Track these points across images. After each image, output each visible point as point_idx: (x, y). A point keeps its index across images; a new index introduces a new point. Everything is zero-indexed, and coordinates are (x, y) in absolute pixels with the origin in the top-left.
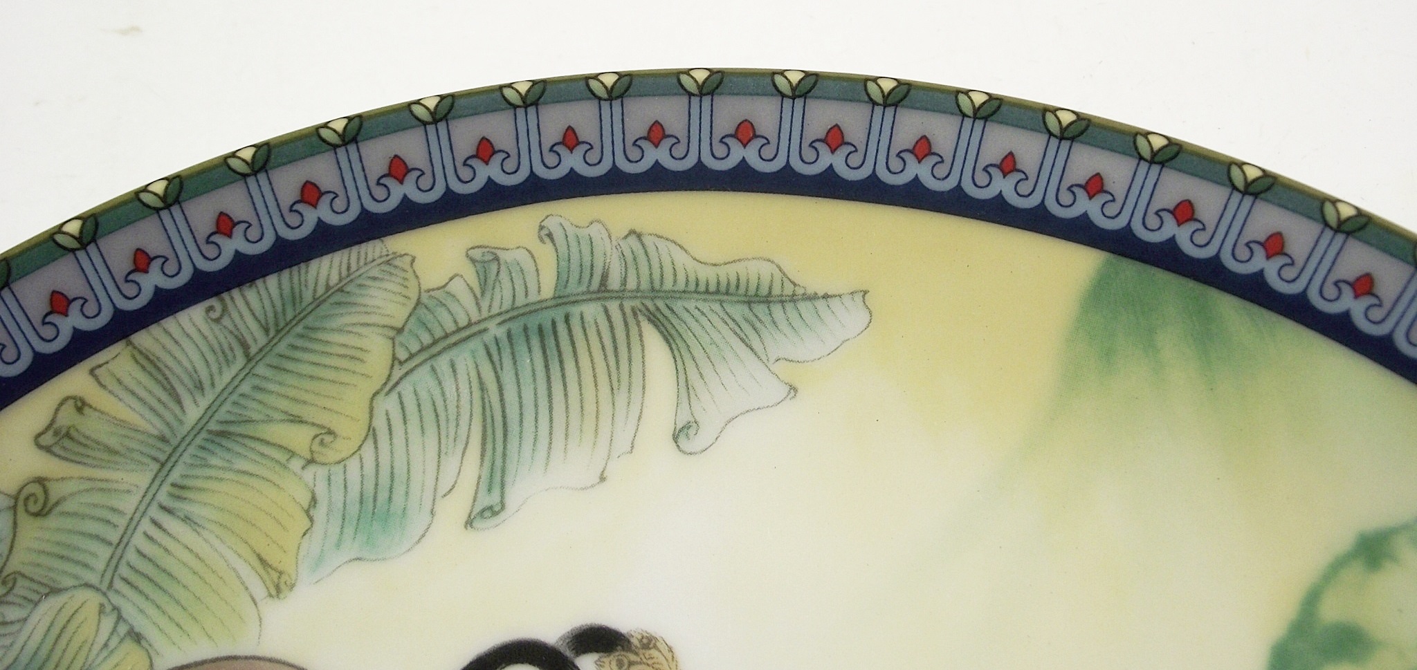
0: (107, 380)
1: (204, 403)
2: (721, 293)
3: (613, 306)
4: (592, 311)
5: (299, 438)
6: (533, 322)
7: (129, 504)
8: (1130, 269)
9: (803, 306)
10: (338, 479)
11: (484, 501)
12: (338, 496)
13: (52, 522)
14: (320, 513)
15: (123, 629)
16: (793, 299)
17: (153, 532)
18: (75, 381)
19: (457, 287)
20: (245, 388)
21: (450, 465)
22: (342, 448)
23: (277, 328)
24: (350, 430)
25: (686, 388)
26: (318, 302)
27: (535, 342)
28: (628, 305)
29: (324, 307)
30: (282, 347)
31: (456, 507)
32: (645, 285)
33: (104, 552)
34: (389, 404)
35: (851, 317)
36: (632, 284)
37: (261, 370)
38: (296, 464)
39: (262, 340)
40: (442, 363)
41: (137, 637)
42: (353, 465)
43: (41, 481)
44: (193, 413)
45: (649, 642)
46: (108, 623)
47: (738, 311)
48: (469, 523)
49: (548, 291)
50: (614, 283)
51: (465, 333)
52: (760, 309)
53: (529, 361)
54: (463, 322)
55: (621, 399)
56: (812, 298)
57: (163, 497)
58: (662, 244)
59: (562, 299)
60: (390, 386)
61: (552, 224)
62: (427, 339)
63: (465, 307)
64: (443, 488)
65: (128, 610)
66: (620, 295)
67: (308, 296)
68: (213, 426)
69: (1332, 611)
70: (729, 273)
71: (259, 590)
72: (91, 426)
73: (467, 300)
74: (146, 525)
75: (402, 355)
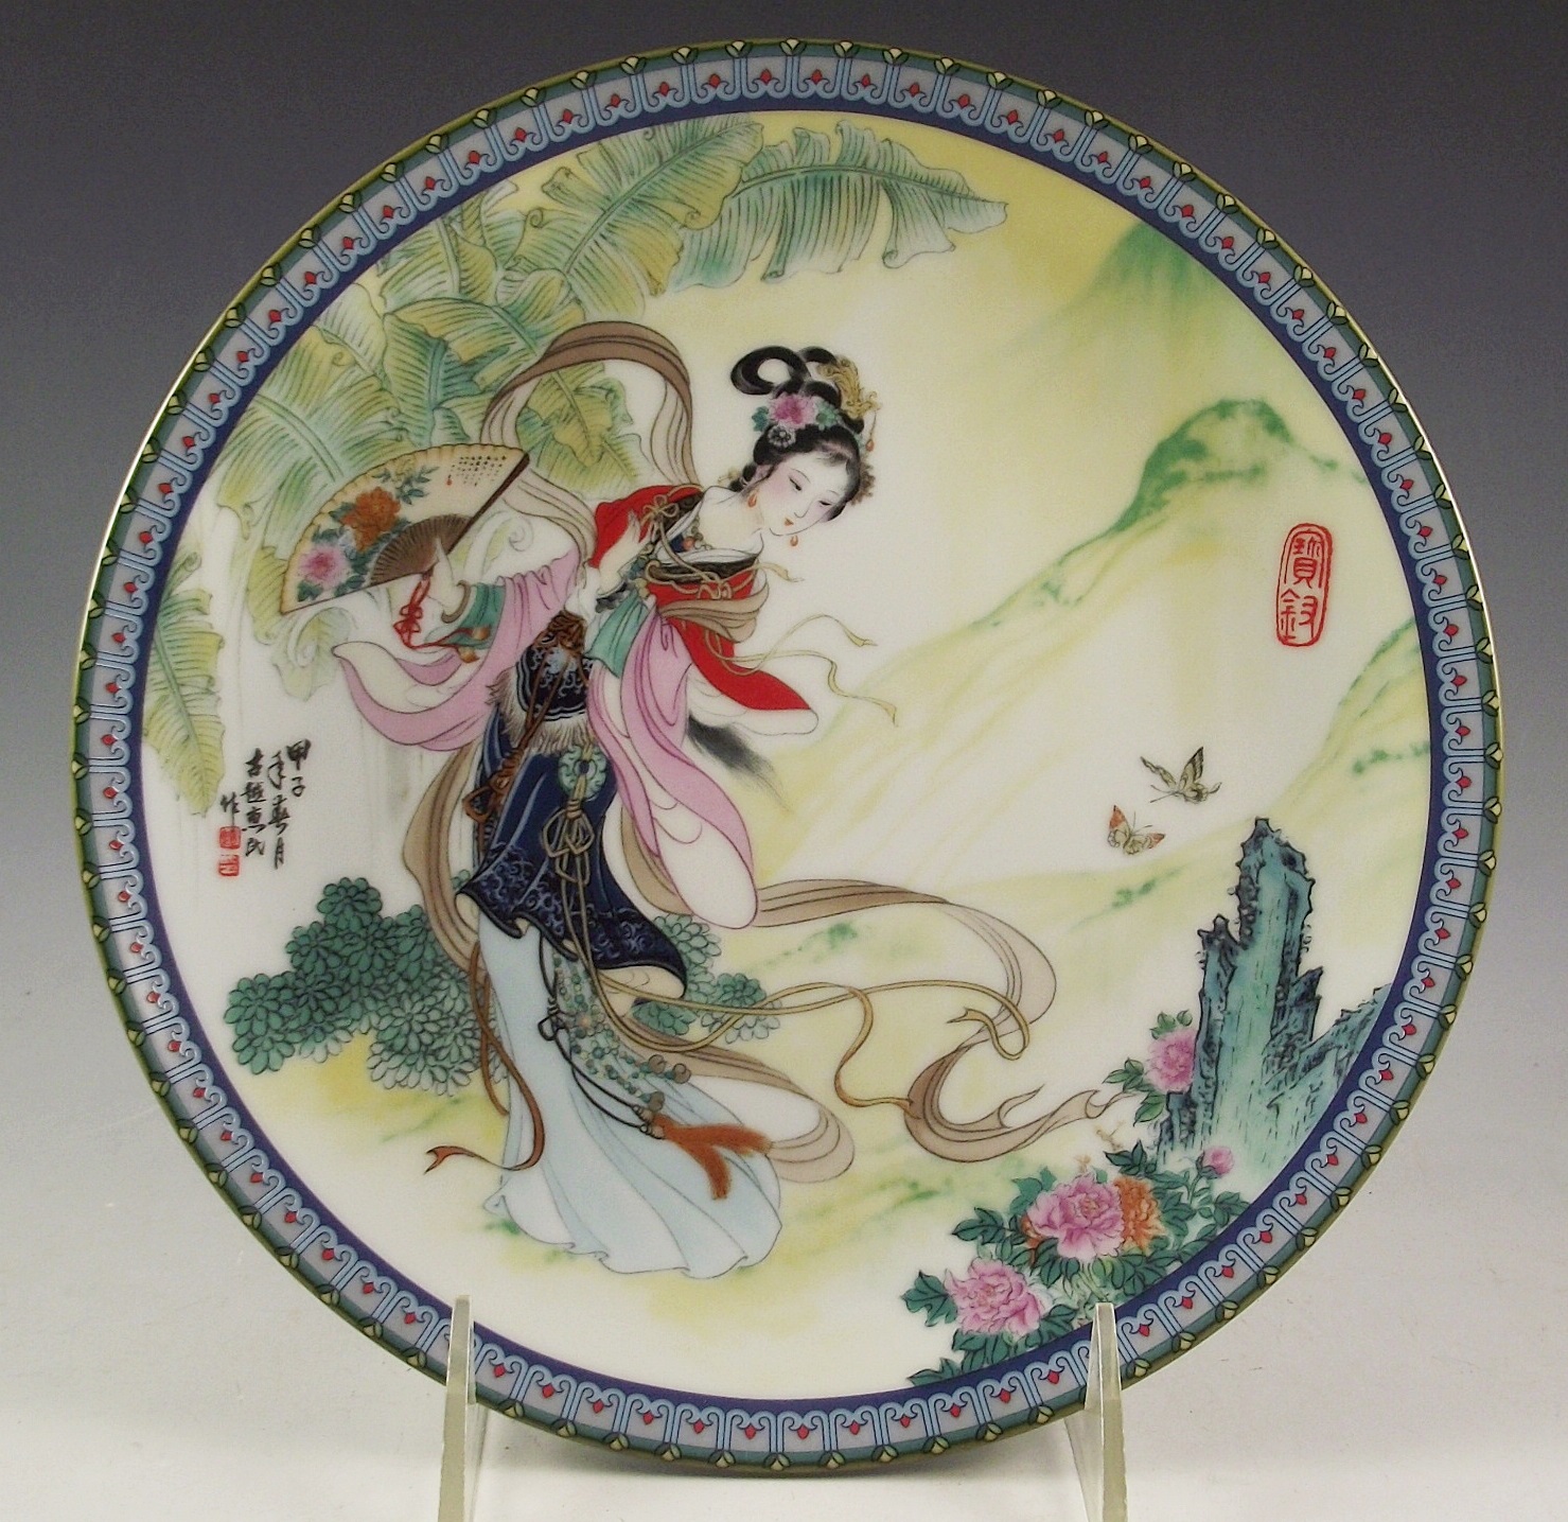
0: (586, 163)
1: (633, 183)
2: (928, 184)
3: (867, 177)
4: (854, 176)
5: (680, 212)
6: (824, 174)
7: (584, 230)
8: (1151, 232)
9: (971, 202)
10: (697, 239)
11: (774, 268)
12: (695, 247)
13: (544, 231)
14: (684, 254)
15: (572, 296)
16: (966, 197)
17: (594, 247)
18: (567, 159)
19: (784, 147)
20: (656, 179)
21: (759, 244)
22: (703, 222)
23: (680, 150)
24: (709, 213)
25: (895, 231)
26: (705, 140)
27: (820, 187)
28: (875, 179)
29: (707, 145)
30: (680, 161)
31: (758, 268)
32: (887, 169)
33: (567, 253)
34: (732, 203)
35: (996, 216)
36: (880, 167)
37: (667, 171)
38: (676, 226)
39: (671, 155)
40: (766, 188)
41: (578, 301)
42: (706, 233)
43: (540, 209)
44: (626, 187)
45: (846, 363)
46: (564, 291)
47: (935, 196)
48: (763, 278)
49: (833, 160)
50: (871, 164)
51: (783, 173)
52: (947, 198)
53: (815, 195)
54: (782, 168)
55: (859, 228)
56: (977, 199)
57: (602, 230)
58: (902, 151)
59: (839, 167)
60: (735, 193)
61: (844, 125)
62: (760, 172)
63: (786, 160)
64: (753, 255)
65: (576, 287)
66: (872, 172)
67: (701, 136)
68: (636, 197)
69: (1195, 433)
70: (933, 175)
71: (646, 291)
72: (571, 185)
73: (788, 157)
74: (591, 243)
75: (745, 178)
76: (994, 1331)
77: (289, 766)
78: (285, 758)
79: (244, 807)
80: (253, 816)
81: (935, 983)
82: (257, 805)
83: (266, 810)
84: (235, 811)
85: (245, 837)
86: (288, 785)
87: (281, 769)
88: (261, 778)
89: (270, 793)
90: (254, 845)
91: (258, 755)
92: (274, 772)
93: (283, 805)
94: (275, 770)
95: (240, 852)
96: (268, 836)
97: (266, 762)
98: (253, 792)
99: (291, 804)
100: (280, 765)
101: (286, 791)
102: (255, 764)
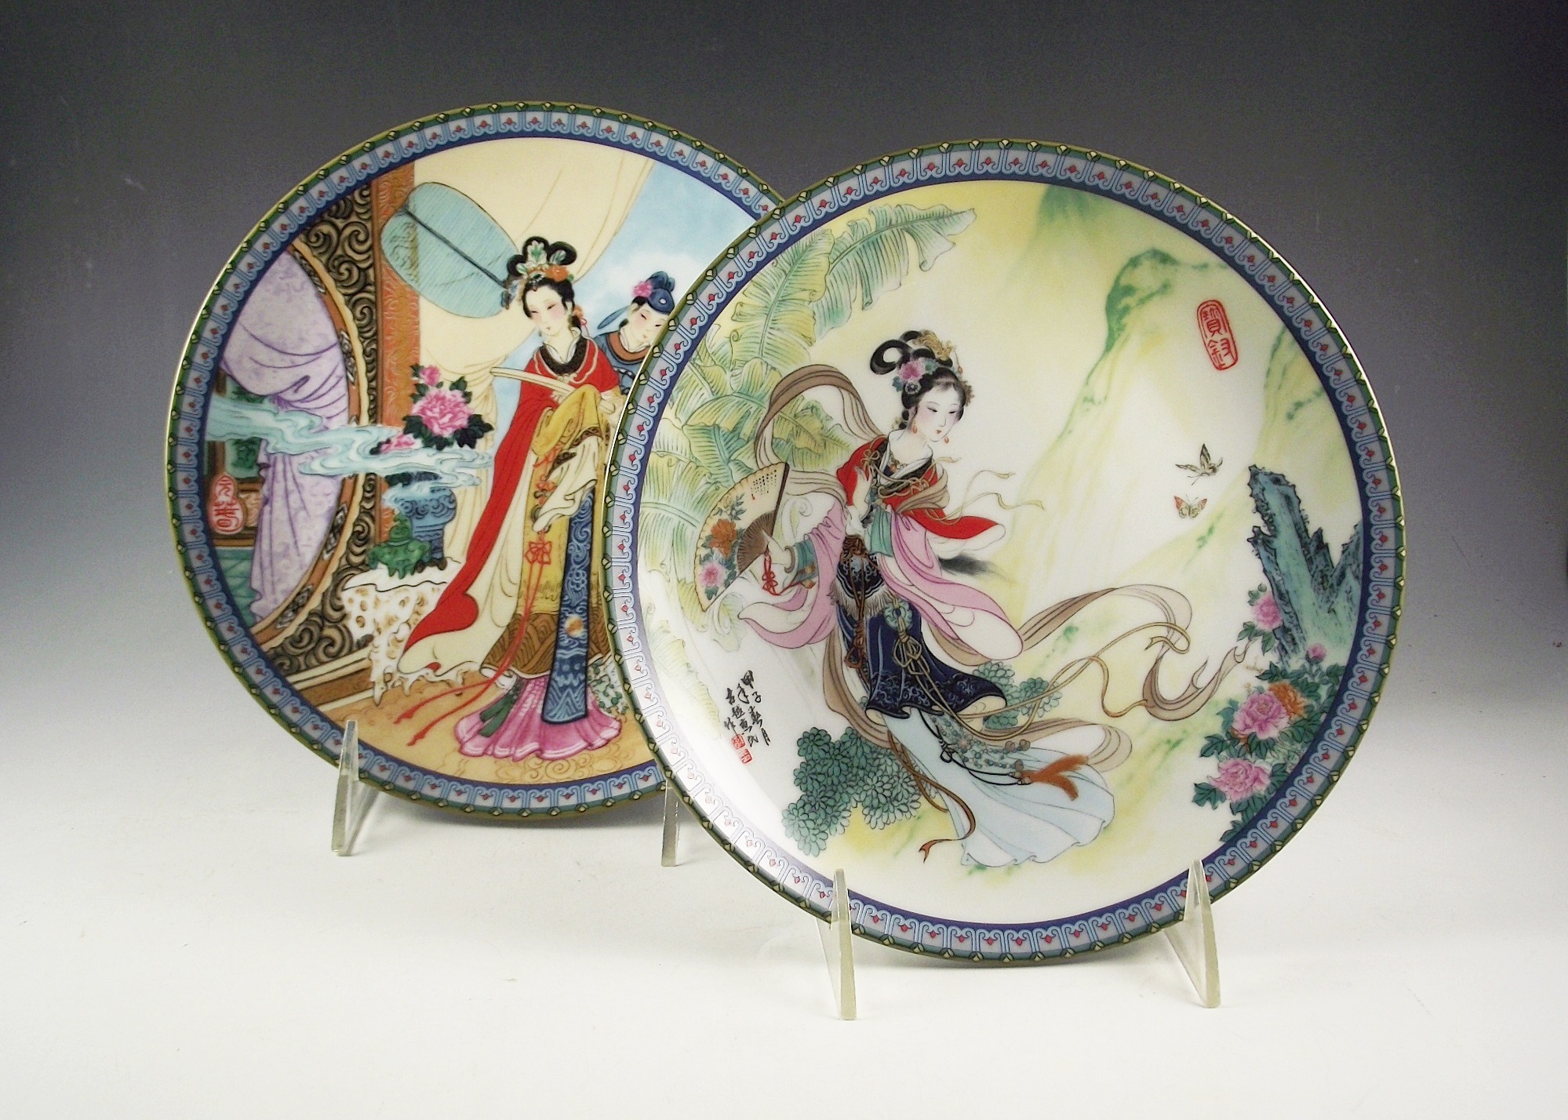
0: (749, 295)
1: (776, 292)
2: (928, 218)
3: (895, 230)
4: (888, 233)
5: (805, 295)
6: (871, 240)
7: (760, 330)
8: (1056, 188)
9: (954, 217)
10: (820, 305)
11: (866, 300)
12: (821, 310)
13: (741, 341)
14: (817, 317)
15: (769, 367)
16: (951, 215)
17: (770, 336)
18: (739, 297)
19: (845, 235)
20: (787, 284)
21: (853, 291)
22: (818, 295)
23: (792, 264)
24: (820, 289)
25: (921, 250)
26: (804, 251)
27: (872, 247)
28: (899, 228)
29: (807, 253)
30: (795, 269)
31: (857, 304)
32: (904, 221)
33: (758, 346)
34: (830, 278)
35: (969, 217)
36: (899, 221)
37: (791, 277)
38: (806, 303)
39: (789, 268)
40: (844, 260)
41: (775, 369)
42: (823, 299)
43: (735, 331)
44: (773, 296)
45: (927, 333)
46: (765, 366)
47: (934, 223)
48: (863, 309)
49: (873, 230)
50: (894, 222)
51: (850, 249)
52: (941, 221)
53: (871, 253)
54: (848, 246)
55: (901, 258)
56: (957, 214)
57: (770, 325)
58: (908, 207)
59: (878, 231)
60: (830, 271)
61: (873, 209)
62: (838, 254)
63: (849, 241)
64: (852, 299)
65: (769, 362)
66: (896, 226)
67: (801, 250)
68: (780, 299)
69: (1124, 282)
70: (929, 212)
71: (806, 346)
72: (746, 310)
73: (849, 239)
74: (767, 335)
75: (832, 261)
76: (1249, 795)
77: (747, 689)
78: (743, 685)
79: (737, 722)
80: (744, 724)
81: (1129, 633)
82: (742, 718)
83: (748, 718)
84: (733, 726)
85: (745, 737)
86: (751, 699)
87: (744, 692)
88: (737, 703)
89: (745, 708)
90: (752, 739)
91: (729, 691)
92: (742, 696)
93: (755, 711)
94: (742, 695)
95: (747, 746)
96: (756, 731)
97: (735, 693)
98: (737, 712)
99: (758, 708)
100: (742, 690)
101: (752, 703)
102: (730, 697)
